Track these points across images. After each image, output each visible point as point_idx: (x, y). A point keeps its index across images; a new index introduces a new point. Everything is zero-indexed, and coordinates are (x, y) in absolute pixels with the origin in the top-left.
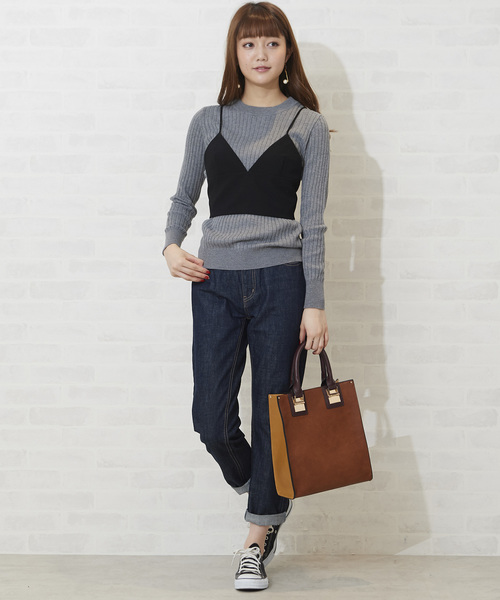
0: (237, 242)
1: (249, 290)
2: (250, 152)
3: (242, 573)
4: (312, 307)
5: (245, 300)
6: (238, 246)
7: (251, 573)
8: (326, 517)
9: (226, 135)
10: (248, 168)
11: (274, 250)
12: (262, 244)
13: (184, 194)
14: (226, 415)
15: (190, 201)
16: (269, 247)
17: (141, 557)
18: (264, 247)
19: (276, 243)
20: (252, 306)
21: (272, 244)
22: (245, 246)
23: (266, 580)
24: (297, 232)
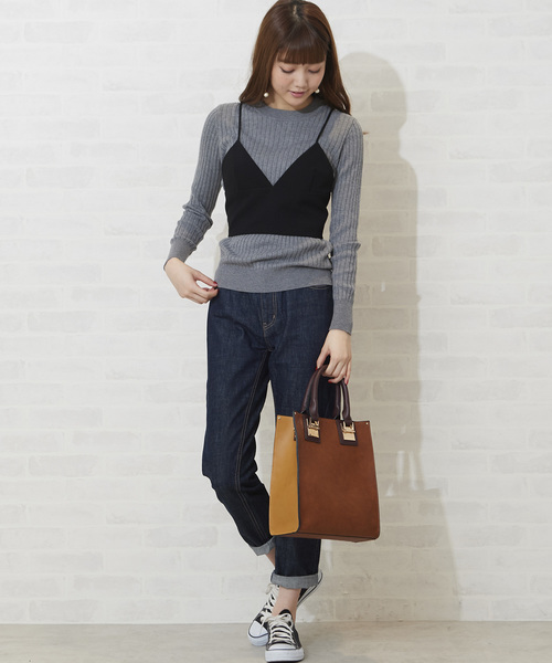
0: (256, 262)
1: (269, 316)
2: (274, 164)
3: (273, 643)
5: (265, 327)
6: (258, 266)
7: (284, 642)
8: (369, 578)
9: (246, 144)
10: (273, 181)
11: (298, 270)
12: (285, 264)
13: (197, 203)
14: (239, 457)
15: (203, 211)
16: (292, 266)
17: (157, 626)
18: (287, 267)
19: (301, 263)
20: (273, 335)
21: (296, 263)
22: (266, 266)
23: (301, 650)
24: (327, 252)
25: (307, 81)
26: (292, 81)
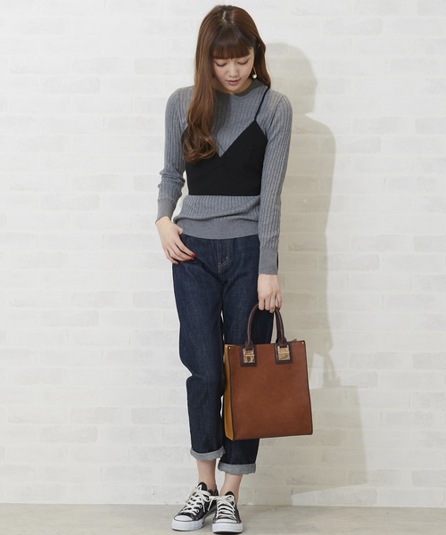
1: (223, 257)
4: (264, 273)
5: (219, 266)
7: (227, 518)
10: (221, 155)
23: (241, 524)
25: (238, 71)
26: (227, 72)
